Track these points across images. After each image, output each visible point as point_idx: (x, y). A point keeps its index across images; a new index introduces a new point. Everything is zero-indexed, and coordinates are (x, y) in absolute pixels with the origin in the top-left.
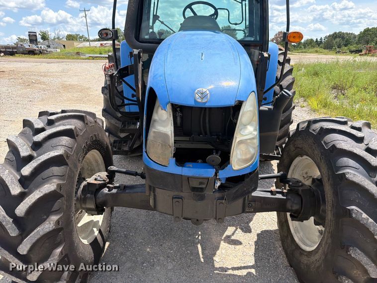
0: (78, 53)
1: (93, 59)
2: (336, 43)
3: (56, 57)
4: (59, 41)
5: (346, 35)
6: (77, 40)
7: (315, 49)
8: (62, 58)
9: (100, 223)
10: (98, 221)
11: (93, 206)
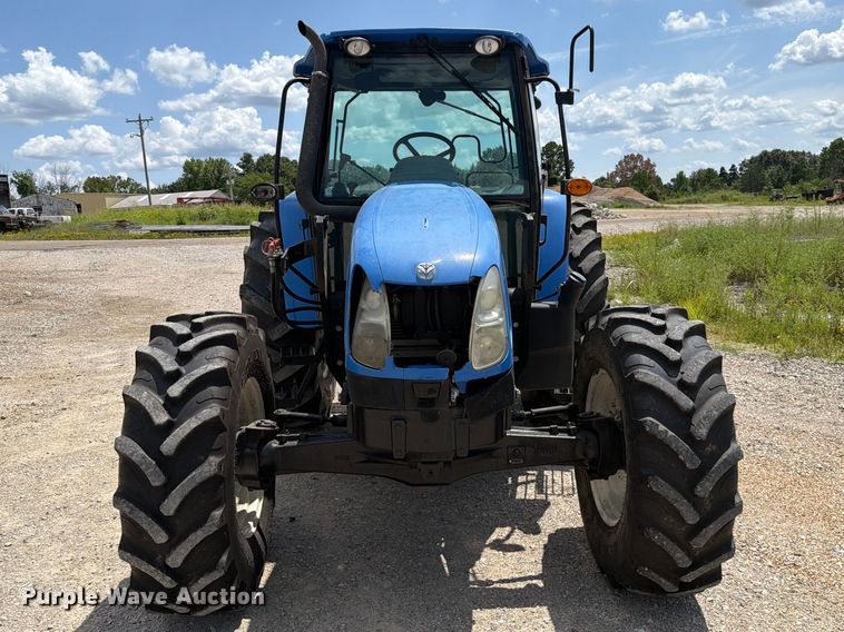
0: (121, 224)
1: (162, 237)
2: (771, 176)
3: (63, 234)
4: (65, 196)
5: (791, 157)
6: (112, 190)
7: (722, 192)
8: (79, 238)
9: (258, 515)
10: (254, 513)
11: (253, 471)
